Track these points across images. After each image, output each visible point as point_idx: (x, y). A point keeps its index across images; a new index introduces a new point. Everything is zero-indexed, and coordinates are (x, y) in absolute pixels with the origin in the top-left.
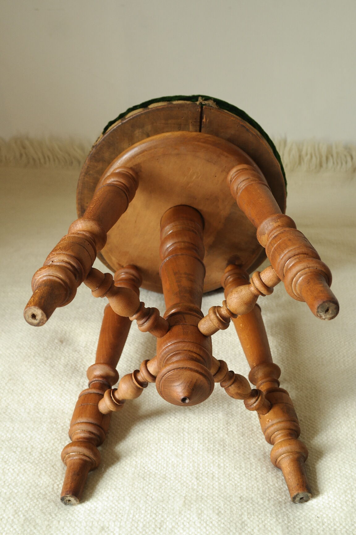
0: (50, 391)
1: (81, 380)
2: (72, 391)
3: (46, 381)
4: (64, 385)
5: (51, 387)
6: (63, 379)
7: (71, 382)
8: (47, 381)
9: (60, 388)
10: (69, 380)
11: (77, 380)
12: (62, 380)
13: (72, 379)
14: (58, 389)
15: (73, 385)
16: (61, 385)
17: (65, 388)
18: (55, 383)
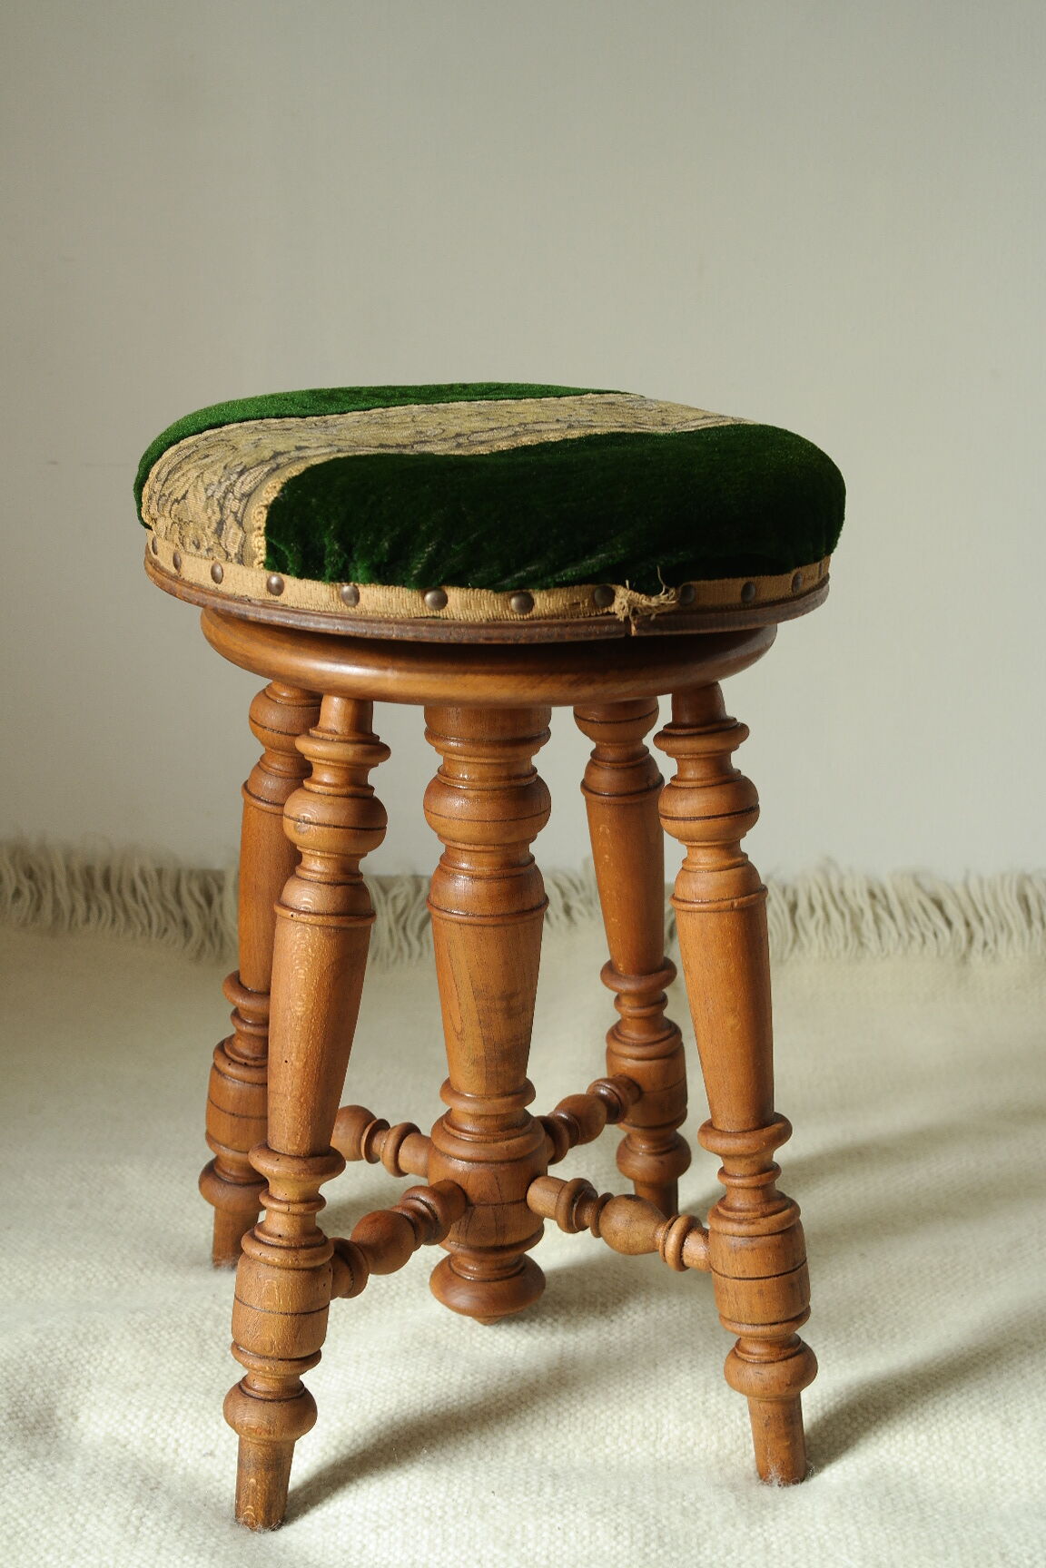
0: (41, 1540)
1: (134, 1511)
2: (104, 1543)
3: (30, 1511)
4: (83, 1526)
5: (44, 1532)
6: (80, 1508)
7: (103, 1517)
8: (33, 1512)
9: (71, 1534)
10: (98, 1512)
11: (120, 1510)
12: (77, 1511)
13: (106, 1509)
14: (63, 1537)
15: (109, 1527)
16: (74, 1526)
17: (84, 1534)
18: (55, 1519)
